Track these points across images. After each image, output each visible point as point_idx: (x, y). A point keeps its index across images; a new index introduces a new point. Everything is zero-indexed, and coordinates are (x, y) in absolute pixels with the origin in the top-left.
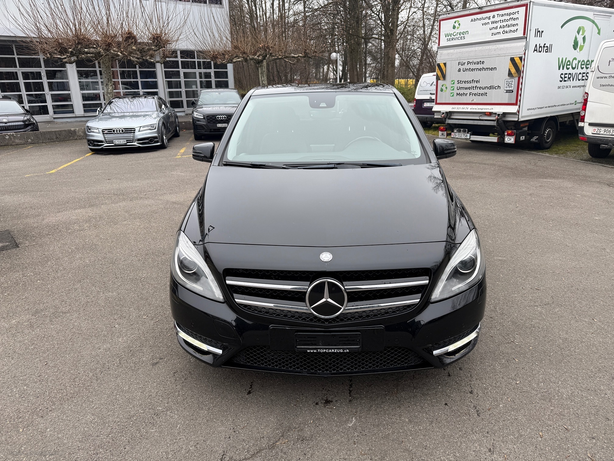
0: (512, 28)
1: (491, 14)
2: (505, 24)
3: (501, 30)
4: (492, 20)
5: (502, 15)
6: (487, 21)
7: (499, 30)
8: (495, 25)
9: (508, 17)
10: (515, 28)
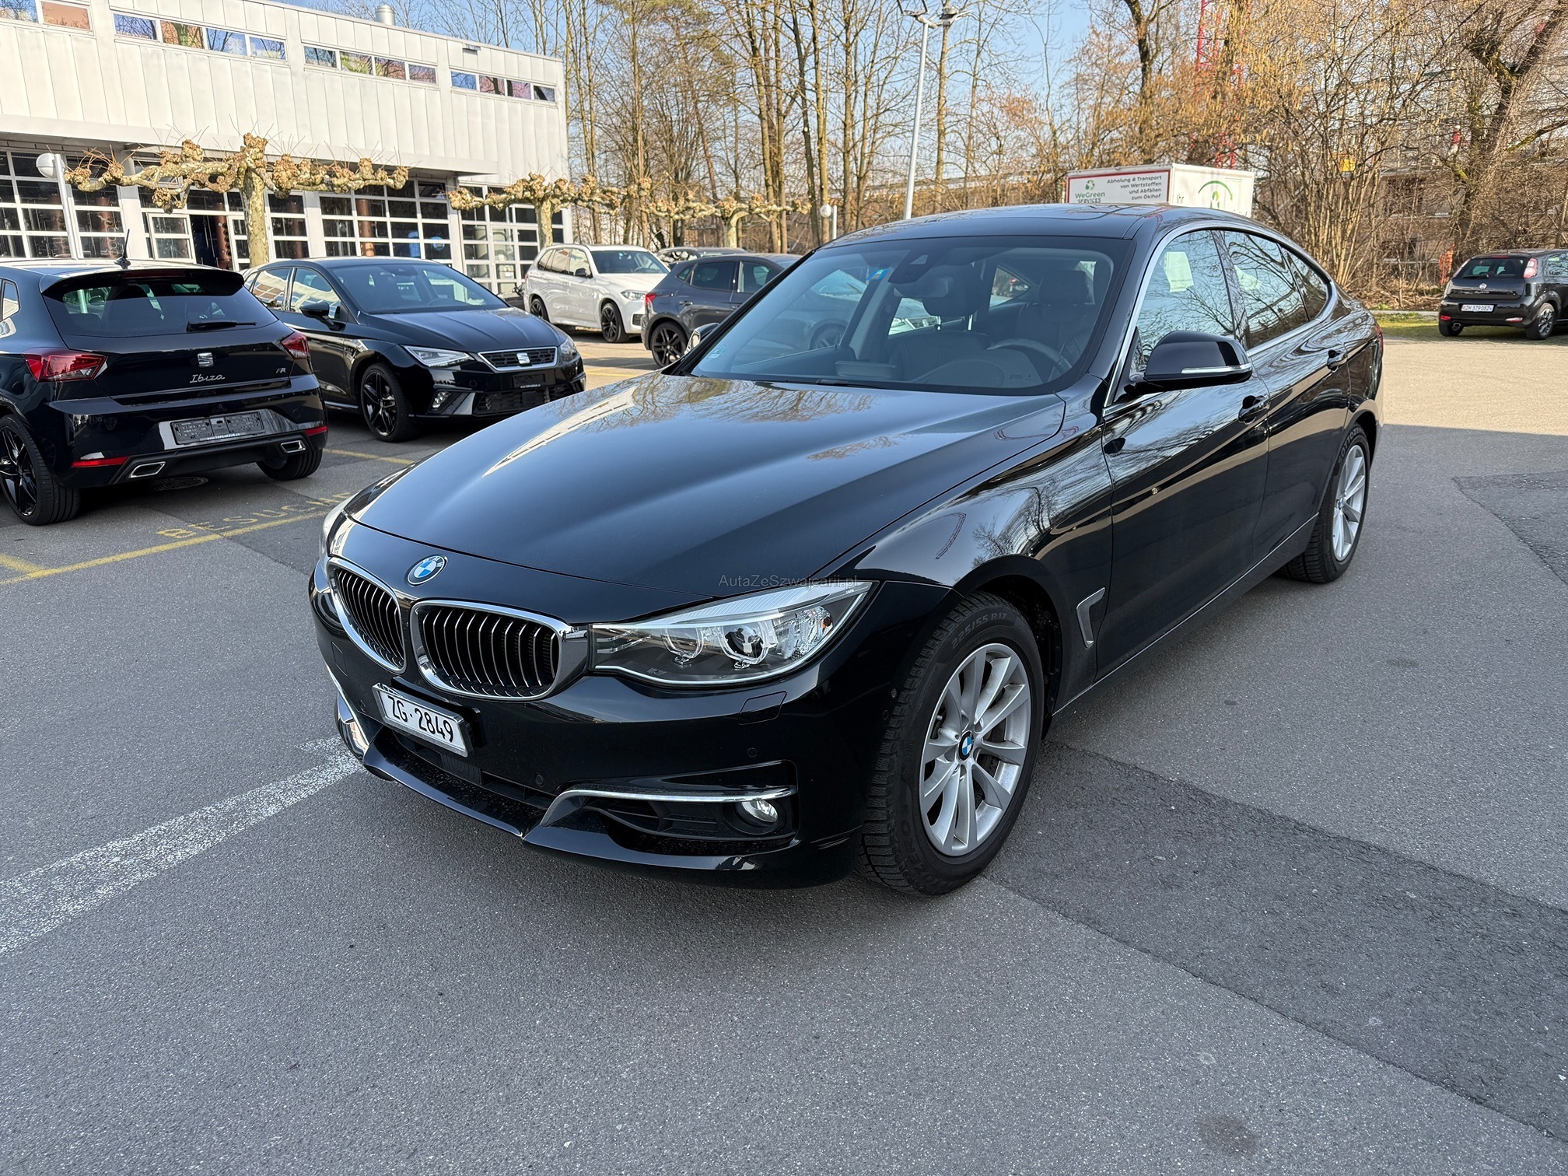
0: (1155, 194)
1: (1131, 177)
2: (1146, 188)
3: (1143, 194)
4: (1132, 182)
5: (1144, 179)
6: (1126, 183)
7: (1139, 194)
8: (1135, 189)
9: (1150, 182)
10: (1157, 193)
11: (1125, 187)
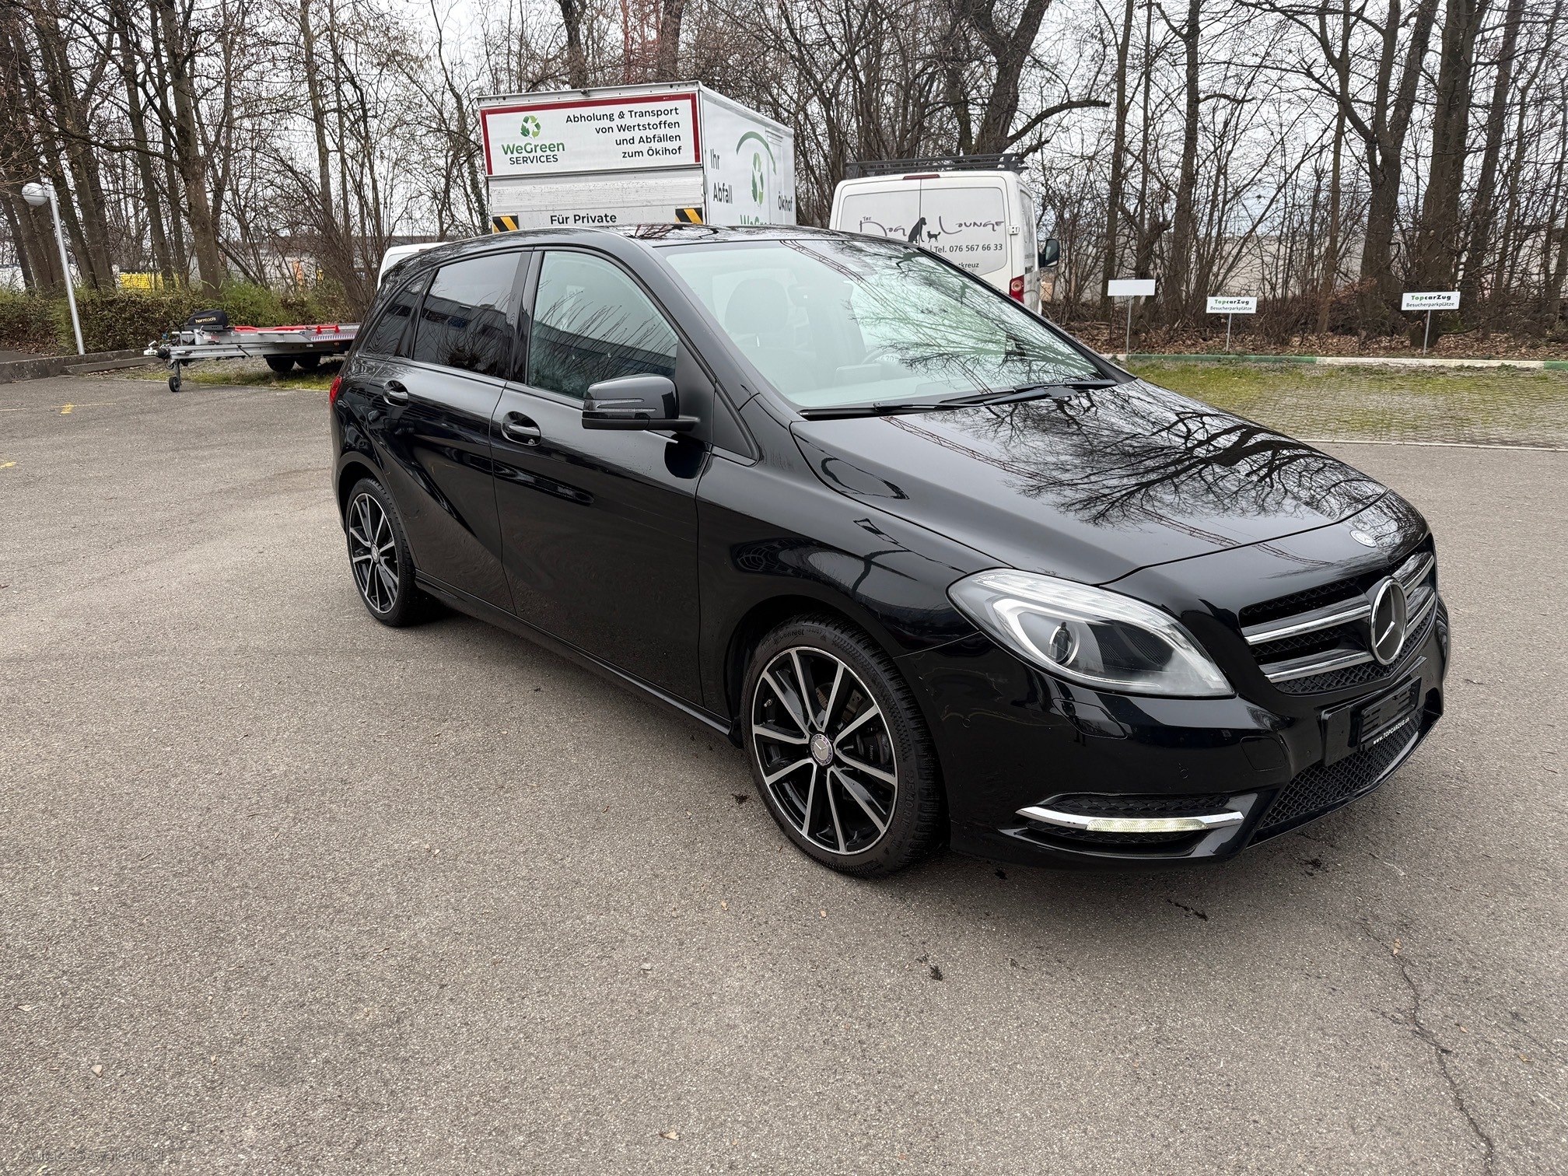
0: (670, 145)
1: (615, 109)
2: (650, 133)
3: (644, 147)
4: (618, 122)
5: (642, 115)
6: (606, 123)
7: (637, 147)
8: (627, 135)
9: (655, 120)
10: (674, 145)
11: (604, 130)
